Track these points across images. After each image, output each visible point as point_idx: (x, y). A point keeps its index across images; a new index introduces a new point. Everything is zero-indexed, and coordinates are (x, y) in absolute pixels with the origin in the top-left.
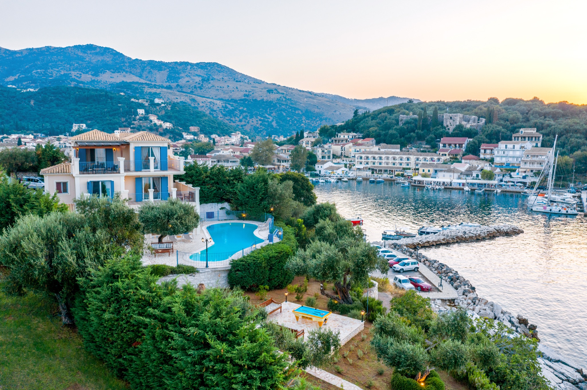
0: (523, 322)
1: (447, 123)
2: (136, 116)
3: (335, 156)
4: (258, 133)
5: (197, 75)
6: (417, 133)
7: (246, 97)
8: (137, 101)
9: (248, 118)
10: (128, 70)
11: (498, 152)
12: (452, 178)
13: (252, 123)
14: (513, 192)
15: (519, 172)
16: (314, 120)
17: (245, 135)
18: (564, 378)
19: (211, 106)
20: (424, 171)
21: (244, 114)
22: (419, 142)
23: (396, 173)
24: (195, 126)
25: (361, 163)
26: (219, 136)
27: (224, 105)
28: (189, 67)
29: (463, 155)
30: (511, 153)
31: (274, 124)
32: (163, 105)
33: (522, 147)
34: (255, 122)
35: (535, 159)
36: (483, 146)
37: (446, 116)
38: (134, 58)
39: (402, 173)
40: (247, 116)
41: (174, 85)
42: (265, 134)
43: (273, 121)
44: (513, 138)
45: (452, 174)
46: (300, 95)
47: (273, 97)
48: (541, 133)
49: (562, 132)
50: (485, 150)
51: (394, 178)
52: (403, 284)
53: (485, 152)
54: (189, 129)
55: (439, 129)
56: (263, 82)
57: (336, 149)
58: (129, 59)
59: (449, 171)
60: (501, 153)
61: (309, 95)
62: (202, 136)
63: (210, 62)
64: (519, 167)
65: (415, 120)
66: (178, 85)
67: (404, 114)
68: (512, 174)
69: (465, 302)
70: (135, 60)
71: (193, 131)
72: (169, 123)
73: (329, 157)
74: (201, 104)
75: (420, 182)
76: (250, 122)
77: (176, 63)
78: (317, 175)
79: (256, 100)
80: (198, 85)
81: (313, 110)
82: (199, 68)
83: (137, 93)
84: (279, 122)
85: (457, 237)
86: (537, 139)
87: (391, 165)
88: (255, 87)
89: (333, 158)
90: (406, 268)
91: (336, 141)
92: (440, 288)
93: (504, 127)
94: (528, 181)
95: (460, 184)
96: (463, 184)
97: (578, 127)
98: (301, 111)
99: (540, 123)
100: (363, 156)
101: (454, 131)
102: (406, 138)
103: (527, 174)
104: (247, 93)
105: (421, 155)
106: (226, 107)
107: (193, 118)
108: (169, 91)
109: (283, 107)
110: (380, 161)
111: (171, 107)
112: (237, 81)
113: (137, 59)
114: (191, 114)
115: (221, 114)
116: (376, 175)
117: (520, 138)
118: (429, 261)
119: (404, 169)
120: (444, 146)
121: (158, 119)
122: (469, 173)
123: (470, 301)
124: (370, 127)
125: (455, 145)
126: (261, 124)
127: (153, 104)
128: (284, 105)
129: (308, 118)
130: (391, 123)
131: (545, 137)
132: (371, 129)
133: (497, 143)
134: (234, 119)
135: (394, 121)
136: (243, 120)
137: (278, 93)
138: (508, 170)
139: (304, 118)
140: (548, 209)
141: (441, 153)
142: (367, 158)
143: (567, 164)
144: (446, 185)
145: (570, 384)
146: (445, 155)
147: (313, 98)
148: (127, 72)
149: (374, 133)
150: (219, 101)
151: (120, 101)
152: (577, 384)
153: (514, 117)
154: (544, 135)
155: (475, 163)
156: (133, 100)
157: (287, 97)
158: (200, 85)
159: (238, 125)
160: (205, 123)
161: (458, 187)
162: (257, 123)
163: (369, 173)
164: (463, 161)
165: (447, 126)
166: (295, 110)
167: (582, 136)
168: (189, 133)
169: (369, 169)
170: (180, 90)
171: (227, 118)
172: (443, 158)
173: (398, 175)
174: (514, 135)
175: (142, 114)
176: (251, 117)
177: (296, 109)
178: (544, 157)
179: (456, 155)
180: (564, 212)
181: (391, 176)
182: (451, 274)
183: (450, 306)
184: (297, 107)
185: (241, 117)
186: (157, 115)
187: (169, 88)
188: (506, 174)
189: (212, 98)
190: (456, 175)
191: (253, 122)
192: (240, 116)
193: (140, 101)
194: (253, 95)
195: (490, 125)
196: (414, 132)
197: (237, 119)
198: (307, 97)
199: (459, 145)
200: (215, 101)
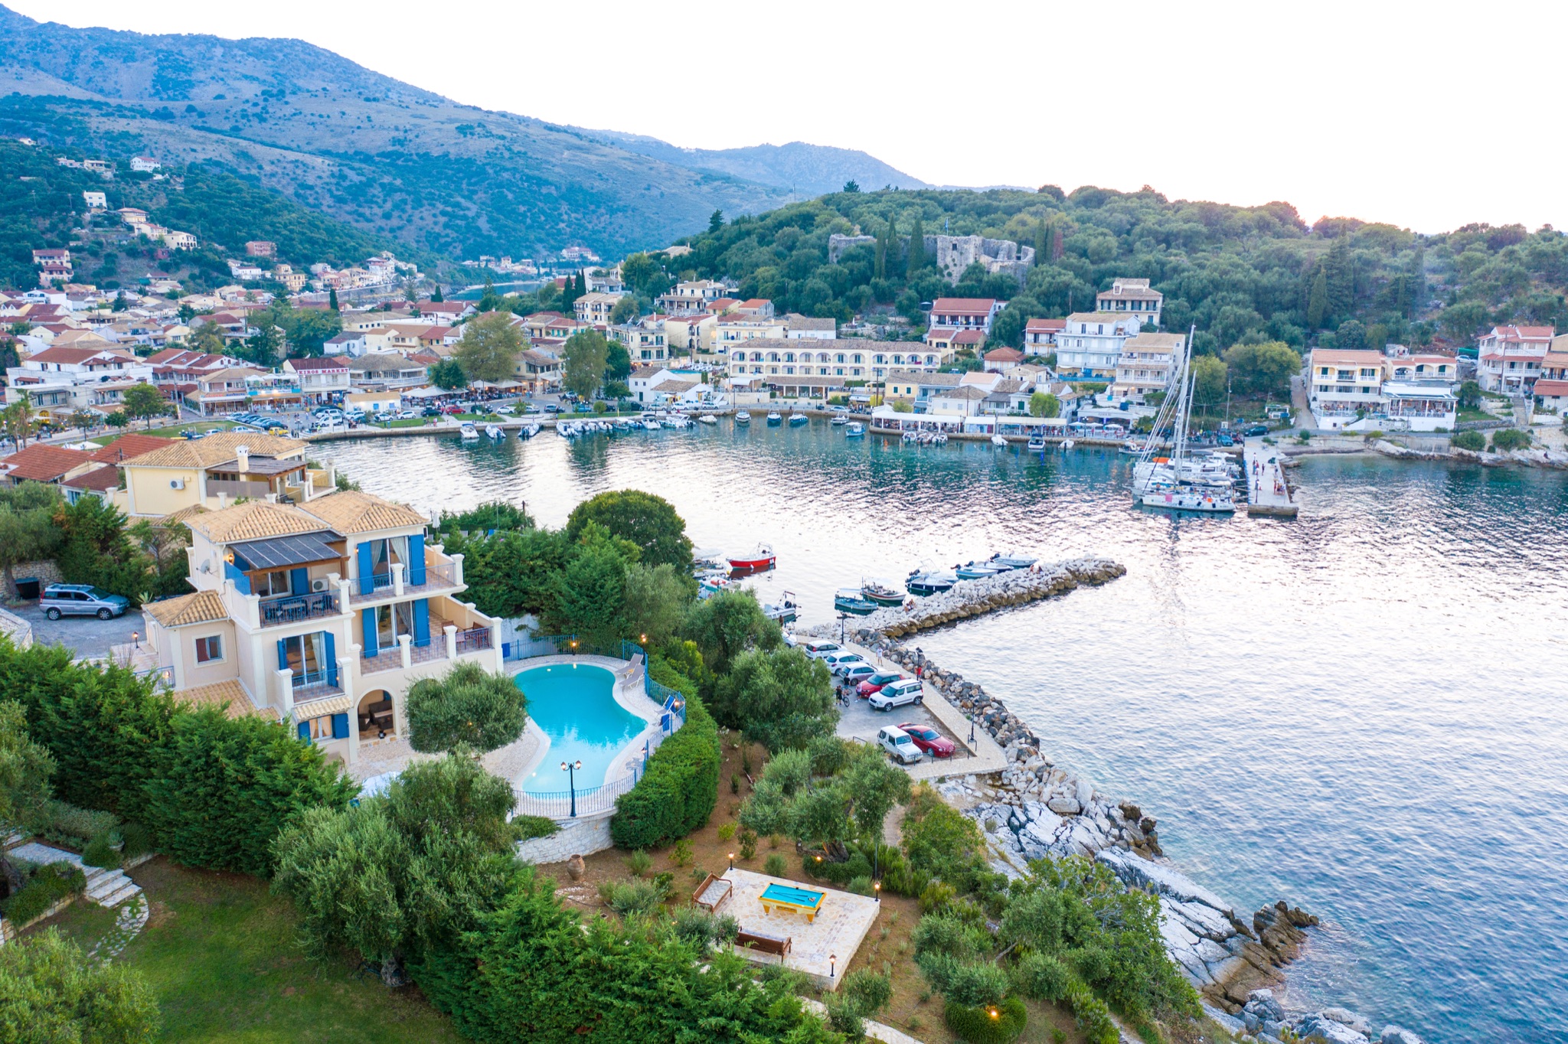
0: (1131, 814)
1: (946, 258)
2: (80, 212)
3: (675, 351)
4: (439, 251)
5: (246, 77)
6: (875, 287)
7: (397, 148)
8: (77, 165)
9: (408, 207)
10: (27, 57)
11: (1066, 343)
12: (963, 413)
13: (421, 223)
14: (1100, 444)
15: (1112, 393)
16: (594, 212)
17: (408, 261)
18: (1203, 932)
19: (299, 172)
20: (896, 390)
21: (398, 197)
22: (880, 308)
23: (831, 395)
24: (262, 240)
25: (742, 370)
26: (334, 266)
27: (335, 169)
28: (219, 51)
29: (987, 347)
30: (1094, 345)
31: (483, 224)
32: (159, 177)
33: (1119, 331)
34: (430, 220)
35: (1147, 362)
36: (1033, 325)
37: (944, 241)
38: (41, 19)
39: (845, 394)
40: (405, 202)
41: (178, 106)
42: (458, 252)
43: (478, 215)
44: (1099, 304)
45: (963, 402)
46: (549, 142)
47: (476, 147)
48: (1161, 290)
49: (1205, 287)
50: (1036, 336)
51: (829, 409)
52: (899, 747)
53: (1036, 340)
54: (245, 250)
55: (926, 275)
56: (442, 100)
57: (676, 330)
58: (28, 21)
59: (957, 393)
60: (1072, 344)
61: (575, 141)
62: (285, 268)
63: (282, 36)
64: (1112, 379)
65: (870, 250)
66: (191, 109)
67: (838, 230)
68: (1098, 397)
69: (1023, 778)
70: (44, 26)
71: (257, 253)
72: (184, 235)
73: (660, 354)
74: (268, 168)
75: (889, 423)
76: (416, 218)
77: (177, 38)
78: (636, 408)
79: (426, 154)
80: (251, 110)
81: (586, 185)
82: (249, 54)
83: (69, 133)
84: (498, 220)
85: (991, 599)
86: (1151, 305)
87: (815, 374)
88: (422, 117)
89: (671, 354)
90: (896, 700)
91: (671, 303)
92: (971, 746)
93: (1080, 273)
94: (1134, 415)
95: (982, 427)
96: (990, 428)
97: (1239, 276)
98: (557, 188)
99: (1158, 262)
100: (748, 351)
101: (961, 281)
102: (848, 299)
103: (1129, 397)
104: (400, 135)
105: (888, 349)
106: (343, 177)
107: (254, 217)
108: (167, 126)
109: (506, 175)
110: (790, 364)
111: (185, 184)
112: (367, 100)
113: (51, 24)
114: (246, 204)
115: (327, 196)
116: (781, 401)
117: (1113, 304)
118: (941, 677)
119: (849, 384)
120: (941, 321)
121: (151, 220)
122: (1002, 398)
123: (1031, 775)
124: (757, 266)
125: (967, 318)
126: (446, 226)
127: (128, 175)
128: (506, 170)
129: (576, 206)
130: (809, 258)
131: (1168, 300)
132: (761, 271)
133: (1065, 314)
134: (367, 212)
135: (816, 252)
136: (395, 214)
137: (489, 135)
138: (1086, 388)
139: (564, 207)
140: (1176, 500)
141: (935, 341)
142: (758, 357)
143: (1214, 376)
144: (951, 430)
145: (1212, 942)
146: (945, 345)
147: (587, 151)
148: (23, 63)
149: (770, 284)
150: (320, 160)
151: (27, 164)
152: (1224, 940)
153: (1099, 245)
154: (1168, 294)
155: (1012, 369)
156: (63, 161)
157: (516, 148)
158: (258, 110)
159: (381, 229)
160: (291, 231)
161: (978, 434)
162: (436, 223)
163: (765, 396)
164: (988, 365)
165: (947, 267)
166: (539, 185)
167: (1247, 297)
168: (248, 260)
169: (764, 385)
170: (199, 122)
171: (348, 208)
172: (939, 355)
173: (834, 402)
174: (1100, 296)
175: (100, 207)
176: (418, 204)
177: (542, 182)
178: (1165, 358)
179: (971, 346)
180: (1207, 505)
181: (819, 402)
182: (989, 711)
183: (993, 786)
184: (545, 176)
185: (388, 205)
186: (146, 209)
187: (164, 115)
188: (1083, 398)
189: (299, 149)
190: (973, 405)
191: (422, 218)
192: (385, 201)
193: (88, 164)
194: (418, 140)
195: (1044, 267)
196: (868, 282)
197: (376, 210)
198: (570, 147)
199: (976, 318)
200: (308, 159)
